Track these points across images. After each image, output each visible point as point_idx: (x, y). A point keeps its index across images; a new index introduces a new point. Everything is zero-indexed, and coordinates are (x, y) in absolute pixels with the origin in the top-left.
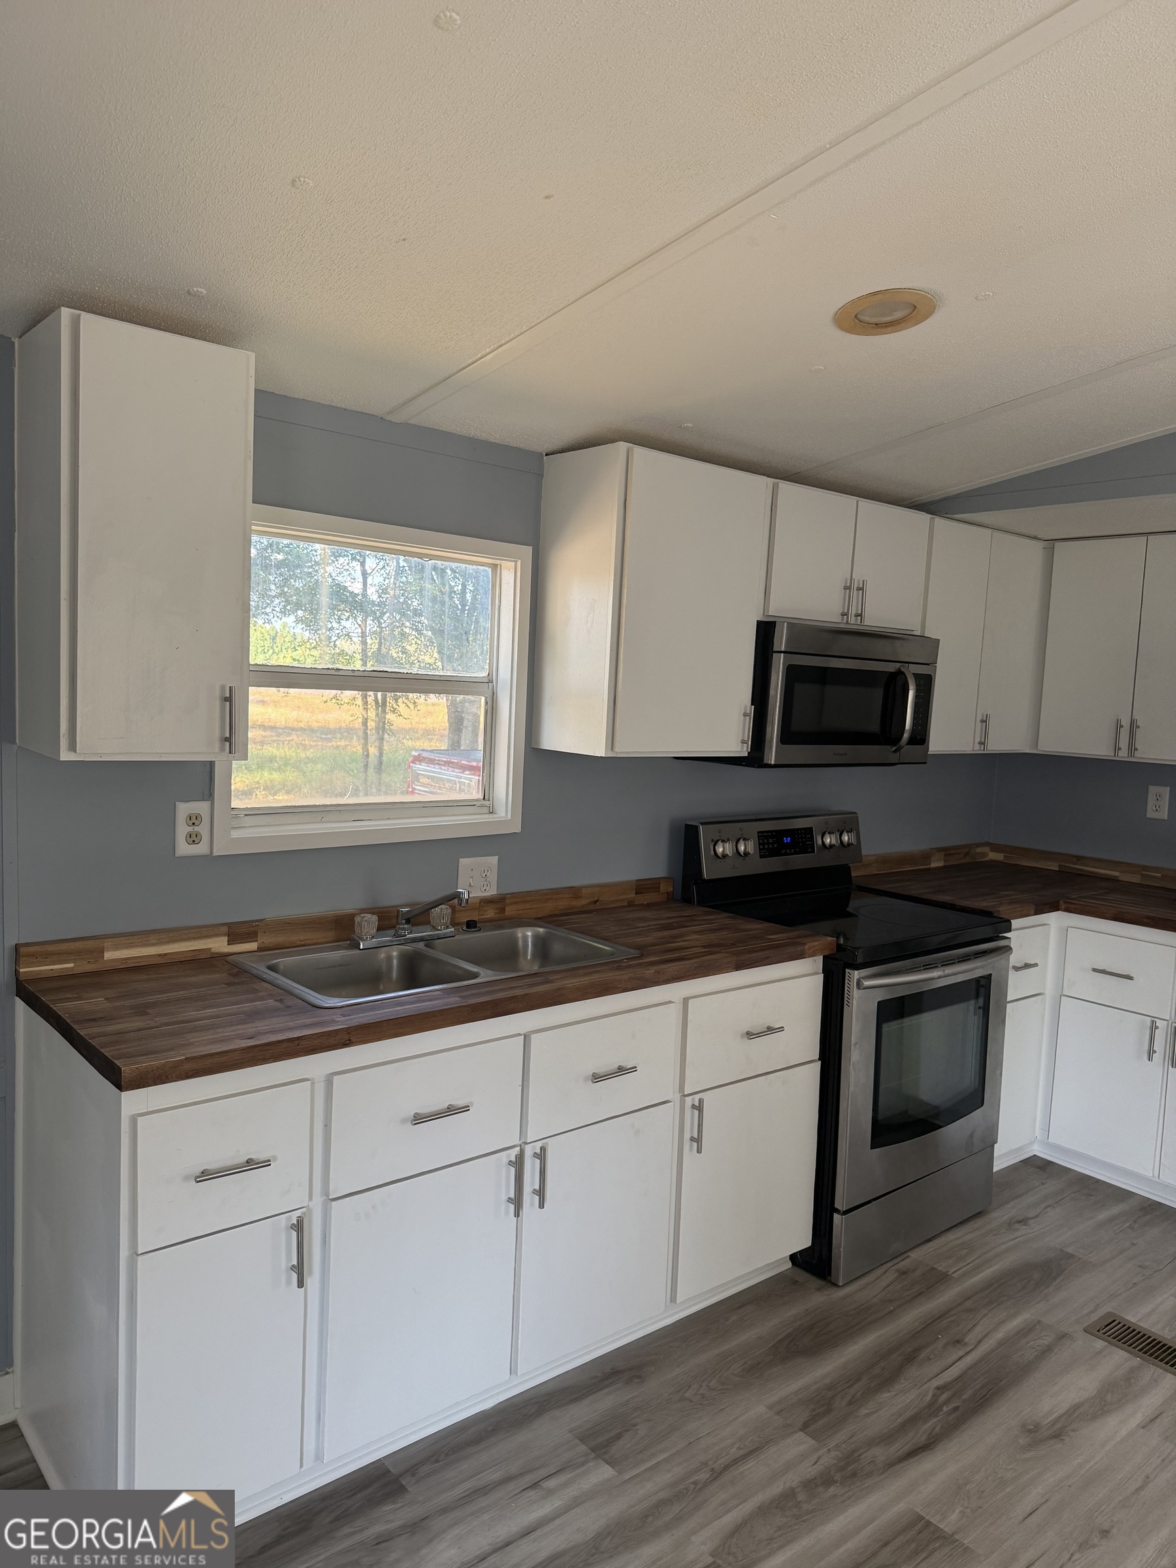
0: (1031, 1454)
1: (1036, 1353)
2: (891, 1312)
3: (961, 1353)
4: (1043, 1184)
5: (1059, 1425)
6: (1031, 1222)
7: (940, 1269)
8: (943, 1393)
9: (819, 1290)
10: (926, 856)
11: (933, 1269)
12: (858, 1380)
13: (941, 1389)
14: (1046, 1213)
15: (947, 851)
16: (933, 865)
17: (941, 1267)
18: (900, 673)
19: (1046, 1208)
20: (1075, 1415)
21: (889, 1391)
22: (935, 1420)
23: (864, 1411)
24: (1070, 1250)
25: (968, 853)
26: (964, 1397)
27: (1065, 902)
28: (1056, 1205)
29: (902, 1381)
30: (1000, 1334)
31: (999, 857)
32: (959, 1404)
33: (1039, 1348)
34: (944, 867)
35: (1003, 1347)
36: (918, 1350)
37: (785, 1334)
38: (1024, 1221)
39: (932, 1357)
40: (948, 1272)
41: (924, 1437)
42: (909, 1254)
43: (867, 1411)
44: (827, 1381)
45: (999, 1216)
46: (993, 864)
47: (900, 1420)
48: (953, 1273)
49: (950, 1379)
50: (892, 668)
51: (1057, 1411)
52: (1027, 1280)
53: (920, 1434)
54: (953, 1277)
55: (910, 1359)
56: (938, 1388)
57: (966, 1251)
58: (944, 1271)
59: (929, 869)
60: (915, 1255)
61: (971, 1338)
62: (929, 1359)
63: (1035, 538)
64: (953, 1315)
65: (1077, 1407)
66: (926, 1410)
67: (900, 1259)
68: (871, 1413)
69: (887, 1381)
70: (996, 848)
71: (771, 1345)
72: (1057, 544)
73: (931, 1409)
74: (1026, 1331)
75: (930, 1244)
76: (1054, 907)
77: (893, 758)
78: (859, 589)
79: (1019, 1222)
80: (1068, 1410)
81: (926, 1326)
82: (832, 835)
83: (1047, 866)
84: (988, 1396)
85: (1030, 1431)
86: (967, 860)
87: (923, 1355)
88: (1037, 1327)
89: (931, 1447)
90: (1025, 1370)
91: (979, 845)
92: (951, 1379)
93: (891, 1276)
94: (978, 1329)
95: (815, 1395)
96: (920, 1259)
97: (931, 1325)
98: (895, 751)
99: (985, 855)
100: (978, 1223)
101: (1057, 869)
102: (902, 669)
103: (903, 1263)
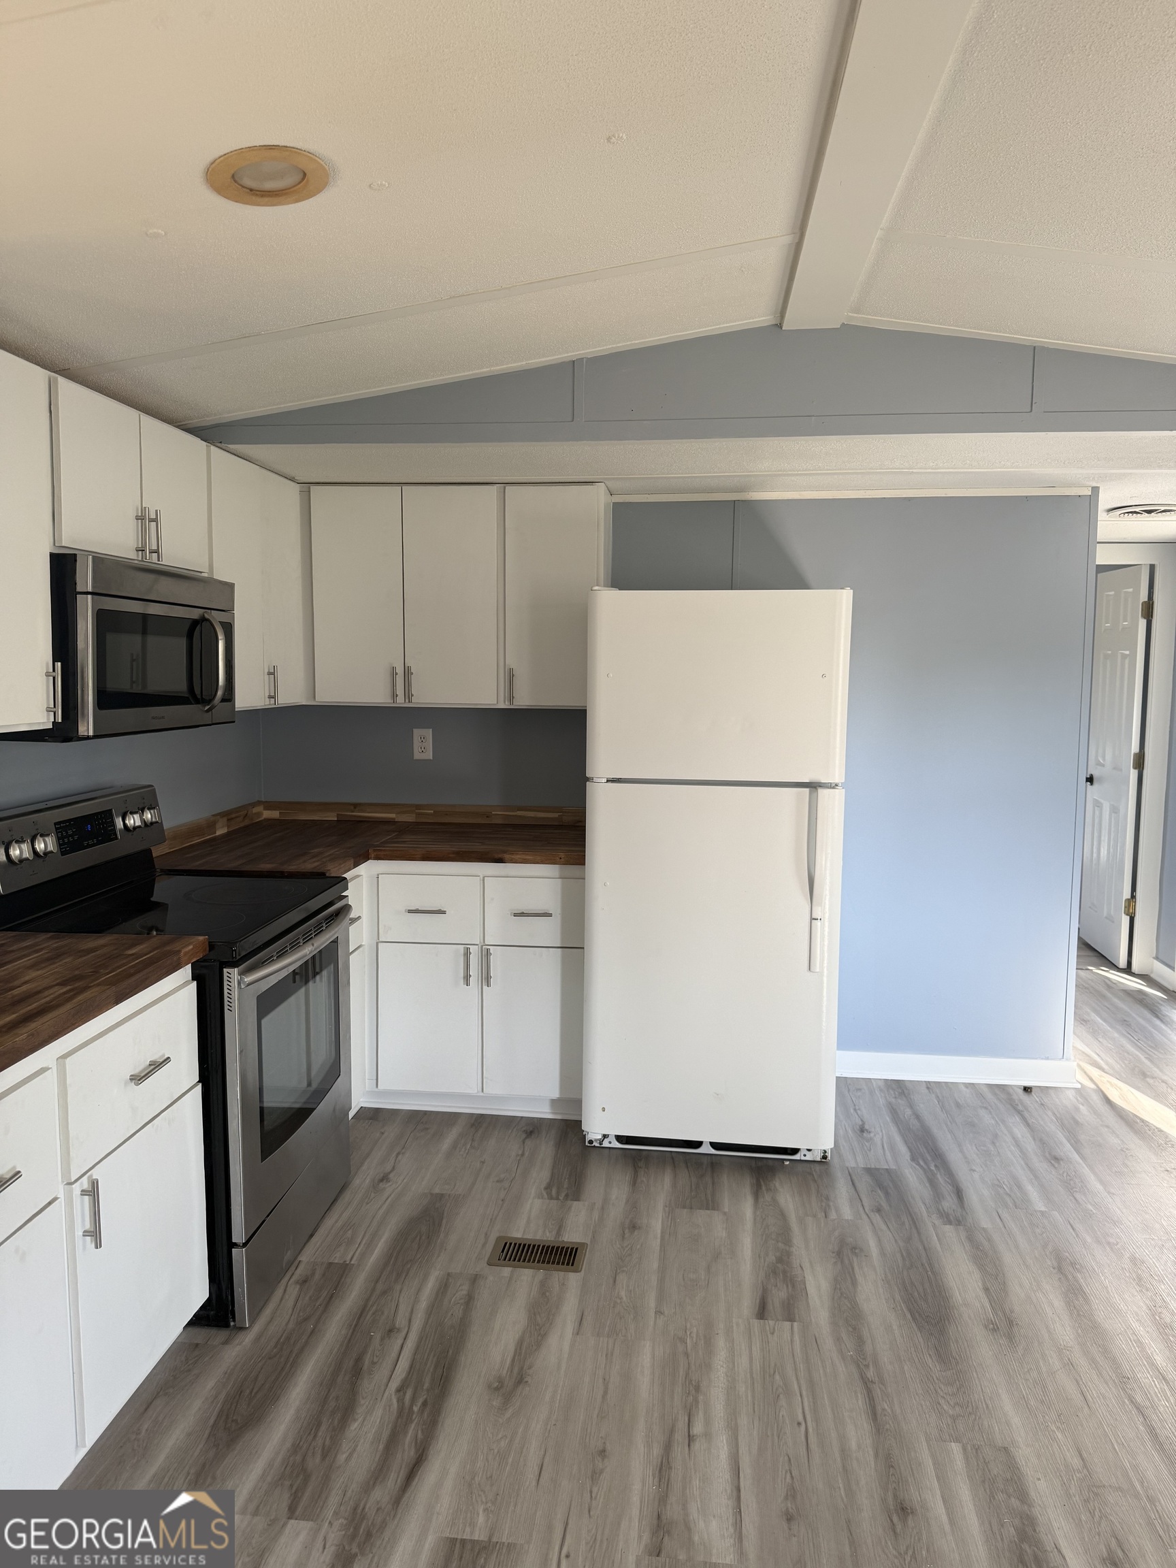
0: (510, 1412)
1: (462, 1307)
2: (313, 1332)
3: (399, 1342)
4: (383, 1133)
5: (516, 1371)
6: (391, 1176)
7: (336, 1261)
8: (405, 1394)
9: (226, 1342)
10: (211, 825)
11: (330, 1264)
12: (319, 1425)
13: (401, 1390)
14: (399, 1162)
15: (228, 815)
16: (219, 832)
17: (337, 1258)
18: (203, 620)
19: (397, 1157)
20: (523, 1351)
21: (355, 1420)
22: (413, 1426)
23: (342, 1458)
24: (437, 1190)
25: (246, 815)
26: (425, 1387)
27: (375, 850)
28: (403, 1150)
29: (362, 1402)
30: (423, 1304)
31: (275, 814)
32: (425, 1397)
33: (462, 1301)
34: (228, 834)
35: (432, 1316)
36: (359, 1360)
37: (215, 1413)
38: (385, 1178)
39: (375, 1360)
40: (345, 1261)
41: (412, 1453)
42: (300, 1258)
43: (344, 1456)
44: (288, 1445)
45: (362, 1180)
46: (271, 823)
47: (381, 1447)
48: (351, 1260)
49: (403, 1376)
50: (195, 614)
51: (508, 1355)
52: (419, 1237)
53: (406, 1453)
54: (353, 1265)
55: (357, 1372)
56: (398, 1390)
57: (350, 1232)
58: (341, 1262)
59: (214, 839)
60: (304, 1257)
61: (401, 1321)
62: (374, 1363)
63: (292, 479)
64: (372, 1306)
65: (520, 1343)
66: (400, 1420)
67: (293, 1268)
68: (351, 1455)
69: (346, 1412)
70: (269, 806)
71: (206, 1435)
72: (313, 488)
73: (403, 1417)
74: (444, 1287)
75: (314, 1240)
76: (366, 858)
77: (207, 718)
78: (151, 520)
79: (382, 1180)
80: (516, 1350)
81: (354, 1330)
82: (135, 816)
83: (325, 817)
84: (445, 1374)
85: (497, 1389)
86: (247, 822)
87: (367, 1360)
88: (450, 1281)
89: (424, 1458)
90: (461, 1331)
91: (254, 805)
92: (404, 1374)
93: (293, 1291)
94: (402, 1308)
95: (283, 1468)
96: (312, 1260)
97: (358, 1324)
98: (208, 711)
99: (259, 814)
100: (347, 1196)
101: (336, 819)
102: (206, 616)
103: (299, 1271)
